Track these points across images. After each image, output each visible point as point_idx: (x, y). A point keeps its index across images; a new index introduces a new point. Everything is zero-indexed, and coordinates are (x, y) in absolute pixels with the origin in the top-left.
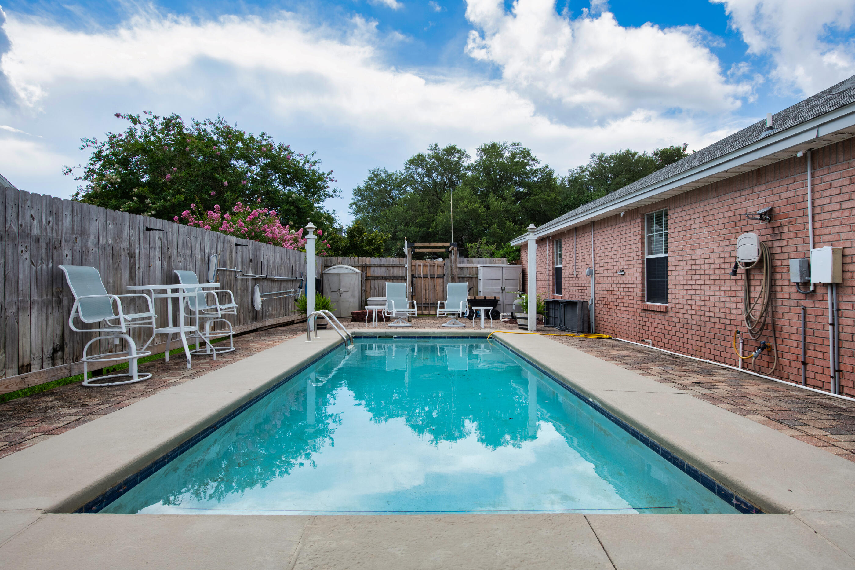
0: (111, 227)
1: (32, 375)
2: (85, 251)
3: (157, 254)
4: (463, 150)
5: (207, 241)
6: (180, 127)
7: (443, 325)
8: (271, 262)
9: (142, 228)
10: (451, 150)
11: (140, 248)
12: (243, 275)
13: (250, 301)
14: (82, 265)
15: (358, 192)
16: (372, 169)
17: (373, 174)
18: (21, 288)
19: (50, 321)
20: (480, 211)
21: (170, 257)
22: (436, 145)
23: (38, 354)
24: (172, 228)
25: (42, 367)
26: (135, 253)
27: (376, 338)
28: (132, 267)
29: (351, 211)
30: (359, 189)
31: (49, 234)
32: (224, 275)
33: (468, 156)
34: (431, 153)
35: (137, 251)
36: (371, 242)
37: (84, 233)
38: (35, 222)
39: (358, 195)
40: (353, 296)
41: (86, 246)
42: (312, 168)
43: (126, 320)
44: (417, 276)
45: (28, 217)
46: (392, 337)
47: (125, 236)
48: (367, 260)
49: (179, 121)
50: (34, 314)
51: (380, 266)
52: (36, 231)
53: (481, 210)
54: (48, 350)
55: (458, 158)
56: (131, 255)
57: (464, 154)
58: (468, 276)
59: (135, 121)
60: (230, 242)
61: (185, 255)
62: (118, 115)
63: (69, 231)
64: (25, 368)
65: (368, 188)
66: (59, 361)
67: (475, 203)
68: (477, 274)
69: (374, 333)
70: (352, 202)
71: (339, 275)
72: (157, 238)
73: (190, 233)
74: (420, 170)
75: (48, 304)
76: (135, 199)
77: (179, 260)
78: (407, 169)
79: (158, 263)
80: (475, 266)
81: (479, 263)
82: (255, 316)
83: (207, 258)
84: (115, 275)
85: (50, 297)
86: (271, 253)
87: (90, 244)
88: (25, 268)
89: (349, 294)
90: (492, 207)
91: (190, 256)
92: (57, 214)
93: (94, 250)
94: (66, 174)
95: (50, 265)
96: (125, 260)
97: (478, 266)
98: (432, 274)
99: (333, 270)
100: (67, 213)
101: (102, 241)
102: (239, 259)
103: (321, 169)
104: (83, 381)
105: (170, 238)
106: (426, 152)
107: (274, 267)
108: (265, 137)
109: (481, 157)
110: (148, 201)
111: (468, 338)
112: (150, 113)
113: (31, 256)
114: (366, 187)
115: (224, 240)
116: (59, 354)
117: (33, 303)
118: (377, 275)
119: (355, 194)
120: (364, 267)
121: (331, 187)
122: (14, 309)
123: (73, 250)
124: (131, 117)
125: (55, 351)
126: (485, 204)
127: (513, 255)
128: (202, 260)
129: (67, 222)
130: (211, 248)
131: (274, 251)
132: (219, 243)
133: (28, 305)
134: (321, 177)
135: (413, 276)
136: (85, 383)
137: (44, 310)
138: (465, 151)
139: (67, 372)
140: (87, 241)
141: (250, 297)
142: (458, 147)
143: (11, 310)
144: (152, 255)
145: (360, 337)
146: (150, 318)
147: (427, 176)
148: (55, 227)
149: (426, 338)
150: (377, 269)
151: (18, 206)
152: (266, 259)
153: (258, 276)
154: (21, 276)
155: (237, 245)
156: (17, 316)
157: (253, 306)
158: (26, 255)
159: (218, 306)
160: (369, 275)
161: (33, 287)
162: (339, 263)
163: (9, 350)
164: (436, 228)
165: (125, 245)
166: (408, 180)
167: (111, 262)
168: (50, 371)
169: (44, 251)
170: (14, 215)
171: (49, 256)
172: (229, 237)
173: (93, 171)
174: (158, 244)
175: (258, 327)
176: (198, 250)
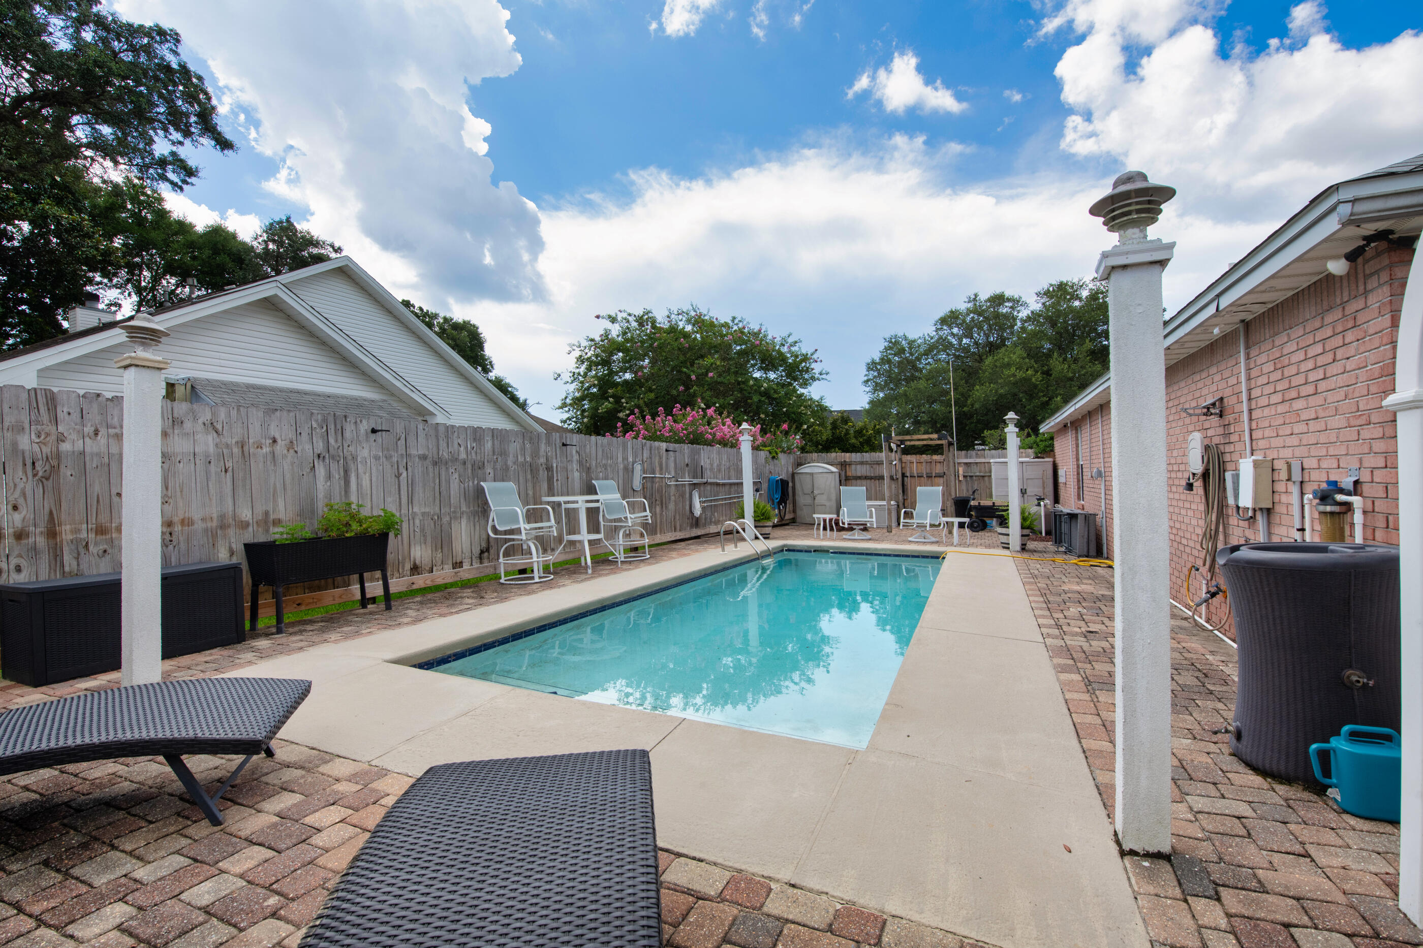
0: (528, 446)
1: (464, 571)
2: (506, 469)
3: (575, 466)
4: (1016, 296)
5: (630, 450)
6: (654, 322)
7: (910, 539)
8: (715, 465)
9: (559, 444)
10: (998, 299)
11: (557, 463)
12: (677, 481)
13: (688, 508)
14: (503, 480)
15: (872, 366)
16: (888, 336)
17: (891, 342)
18: (452, 502)
19: (477, 528)
20: (1033, 380)
21: (589, 469)
22: (976, 295)
23: (468, 554)
24: (590, 441)
25: (472, 565)
26: (552, 467)
27: (810, 552)
28: (550, 480)
29: (868, 389)
30: (873, 362)
31: (474, 457)
32: (653, 482)
33: (1025, 305)
34: (970, 305)
35: (555, 465)
36: (859, 433)
37: (504, 453)
38: (462, 448)
39: (872, 370)
40: (829, 499)
41: (506, 464)
42: (793, 349)
43: (525, 529)
44: (908, 475)
45: (456, 445)
46: (828, 551)
47: (542, 452)
48: (847, 456)
49: (650, 315)
50: (464, 522)
51: (862, 463)
52: (463, 456)
53: (1037, 378)
54: (476, 551)
55: (1011, 307)
56: (549, 469)
57: (1018, 301)
58: (978, 474)
59: (613, 320)
60: (659, 448)
61: (605, 466)
62: (598, 317)
63: (491, 453)
64: (458, 565)
65: (884, 360)
66: (486, 561)
67: (1027, 370)
68: (990, 472)
69: (808, 546)
70: (866, 378)
71: (812, 474)
72: (574, 452)
73: (609, 444)
74: (955, 330)
75: (475, 514)
76: (611, 400)
77: (599, 470)
78: (937, 330)
79: (577, 475)
80: (987, 460)
81: (993, 457)
82: (696, 522)
83: (630, 466)
84: (534, 487)
85: (476, 508)
86: (714, 455)
87: (510, 463)
88: (455, 486)
89: (824, 497)
90: (1055, 374)
91: (611, 466)
92: (480, 440)
93: (513, 467)
94: (556, 379)
95: (476, 482)
96: (543, 474)
97: (992, 461)
98: (928, 471)
99: (805, 469)
100: (488, 438)
101: (521, 459)
102: (672, 465)
103: (805, 348)
104: (500, 578)
105: (588, 451)
106: (962, 306)
107: (719, 470)
108: (736, 321)
109: (1044, 304)
110: (623, 400)
111: (918, 557)
112: (625, 311)
113: (460, 476)
114: (882, 359)
115: (651, 447)
116: (486, 554)
117: (462, 513)
118: (859, 474)
119: (869, 369)
120: (843, 465)
121: (817, 368)
122: (448, 518)
123: (495, 469)
124: (610, 317)
125: (482, 552)
126: (1045, 368)
127: (1042, 445)
128: (626, 469)
129: (489, 445)
130: (635, 456)
131: (719, 453)
132: (645, 451)
133: (459, 515)
134: (805, 358)
135: (903, 475)
136: (502, 581)
137: (472, 519)
138: (1020, 298)
139: (492, 570)
140: (507, 460)
141: (688, 503)
142: (1008, 294)
143: (446, 519)
144: (569, 468)
145: (794, 551)
146: (551, 527)
147: (966, 337)
148: (478, 451)
149: (867, 554)
150: (859, 467)
151: (447, 437)
152: (708, 462)
153: (695, 481)
154: (452, 493)
155: (667, 451)
156: (450, 524)
157: (691, 512)
158: (456, 475)
159: (629, 515)
160: (849, 474)
161: (462, 500)
162: (813, 461)
163: (445, 549)
164: (972, 405)
165: (542, 460)
166: (941, 344)
167: (529, 477)
168: (478, 568)
169: (470, 471)
170: (445, 445)
171: (474, 475)
172: (657, 444)
173: (579, 374)
174: (576, 457)
175: (699, 534)
176: (620, 459)
